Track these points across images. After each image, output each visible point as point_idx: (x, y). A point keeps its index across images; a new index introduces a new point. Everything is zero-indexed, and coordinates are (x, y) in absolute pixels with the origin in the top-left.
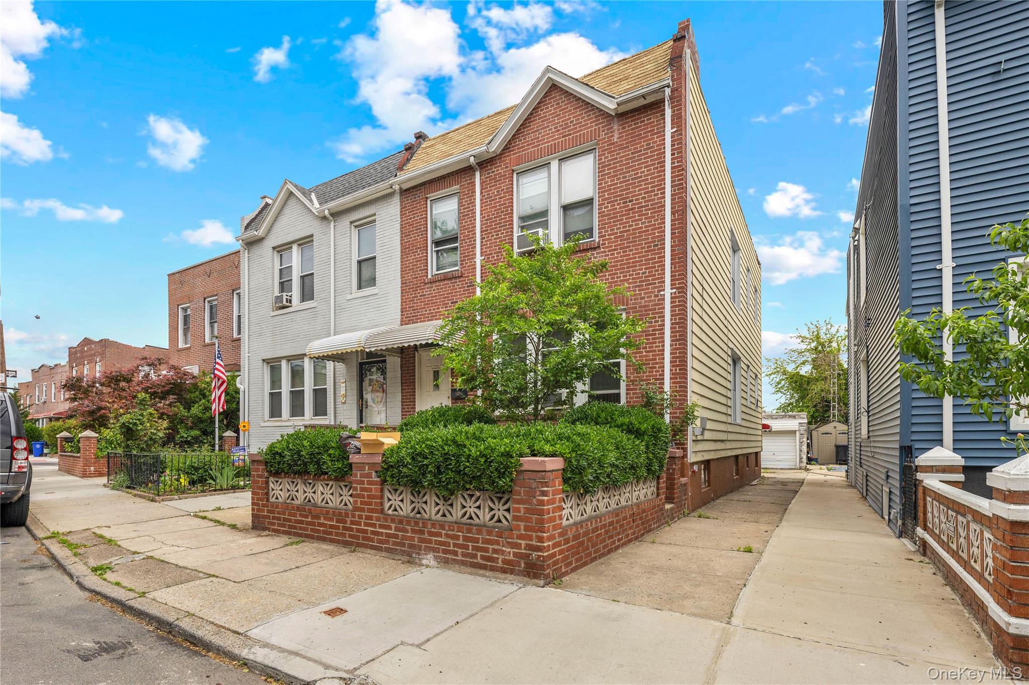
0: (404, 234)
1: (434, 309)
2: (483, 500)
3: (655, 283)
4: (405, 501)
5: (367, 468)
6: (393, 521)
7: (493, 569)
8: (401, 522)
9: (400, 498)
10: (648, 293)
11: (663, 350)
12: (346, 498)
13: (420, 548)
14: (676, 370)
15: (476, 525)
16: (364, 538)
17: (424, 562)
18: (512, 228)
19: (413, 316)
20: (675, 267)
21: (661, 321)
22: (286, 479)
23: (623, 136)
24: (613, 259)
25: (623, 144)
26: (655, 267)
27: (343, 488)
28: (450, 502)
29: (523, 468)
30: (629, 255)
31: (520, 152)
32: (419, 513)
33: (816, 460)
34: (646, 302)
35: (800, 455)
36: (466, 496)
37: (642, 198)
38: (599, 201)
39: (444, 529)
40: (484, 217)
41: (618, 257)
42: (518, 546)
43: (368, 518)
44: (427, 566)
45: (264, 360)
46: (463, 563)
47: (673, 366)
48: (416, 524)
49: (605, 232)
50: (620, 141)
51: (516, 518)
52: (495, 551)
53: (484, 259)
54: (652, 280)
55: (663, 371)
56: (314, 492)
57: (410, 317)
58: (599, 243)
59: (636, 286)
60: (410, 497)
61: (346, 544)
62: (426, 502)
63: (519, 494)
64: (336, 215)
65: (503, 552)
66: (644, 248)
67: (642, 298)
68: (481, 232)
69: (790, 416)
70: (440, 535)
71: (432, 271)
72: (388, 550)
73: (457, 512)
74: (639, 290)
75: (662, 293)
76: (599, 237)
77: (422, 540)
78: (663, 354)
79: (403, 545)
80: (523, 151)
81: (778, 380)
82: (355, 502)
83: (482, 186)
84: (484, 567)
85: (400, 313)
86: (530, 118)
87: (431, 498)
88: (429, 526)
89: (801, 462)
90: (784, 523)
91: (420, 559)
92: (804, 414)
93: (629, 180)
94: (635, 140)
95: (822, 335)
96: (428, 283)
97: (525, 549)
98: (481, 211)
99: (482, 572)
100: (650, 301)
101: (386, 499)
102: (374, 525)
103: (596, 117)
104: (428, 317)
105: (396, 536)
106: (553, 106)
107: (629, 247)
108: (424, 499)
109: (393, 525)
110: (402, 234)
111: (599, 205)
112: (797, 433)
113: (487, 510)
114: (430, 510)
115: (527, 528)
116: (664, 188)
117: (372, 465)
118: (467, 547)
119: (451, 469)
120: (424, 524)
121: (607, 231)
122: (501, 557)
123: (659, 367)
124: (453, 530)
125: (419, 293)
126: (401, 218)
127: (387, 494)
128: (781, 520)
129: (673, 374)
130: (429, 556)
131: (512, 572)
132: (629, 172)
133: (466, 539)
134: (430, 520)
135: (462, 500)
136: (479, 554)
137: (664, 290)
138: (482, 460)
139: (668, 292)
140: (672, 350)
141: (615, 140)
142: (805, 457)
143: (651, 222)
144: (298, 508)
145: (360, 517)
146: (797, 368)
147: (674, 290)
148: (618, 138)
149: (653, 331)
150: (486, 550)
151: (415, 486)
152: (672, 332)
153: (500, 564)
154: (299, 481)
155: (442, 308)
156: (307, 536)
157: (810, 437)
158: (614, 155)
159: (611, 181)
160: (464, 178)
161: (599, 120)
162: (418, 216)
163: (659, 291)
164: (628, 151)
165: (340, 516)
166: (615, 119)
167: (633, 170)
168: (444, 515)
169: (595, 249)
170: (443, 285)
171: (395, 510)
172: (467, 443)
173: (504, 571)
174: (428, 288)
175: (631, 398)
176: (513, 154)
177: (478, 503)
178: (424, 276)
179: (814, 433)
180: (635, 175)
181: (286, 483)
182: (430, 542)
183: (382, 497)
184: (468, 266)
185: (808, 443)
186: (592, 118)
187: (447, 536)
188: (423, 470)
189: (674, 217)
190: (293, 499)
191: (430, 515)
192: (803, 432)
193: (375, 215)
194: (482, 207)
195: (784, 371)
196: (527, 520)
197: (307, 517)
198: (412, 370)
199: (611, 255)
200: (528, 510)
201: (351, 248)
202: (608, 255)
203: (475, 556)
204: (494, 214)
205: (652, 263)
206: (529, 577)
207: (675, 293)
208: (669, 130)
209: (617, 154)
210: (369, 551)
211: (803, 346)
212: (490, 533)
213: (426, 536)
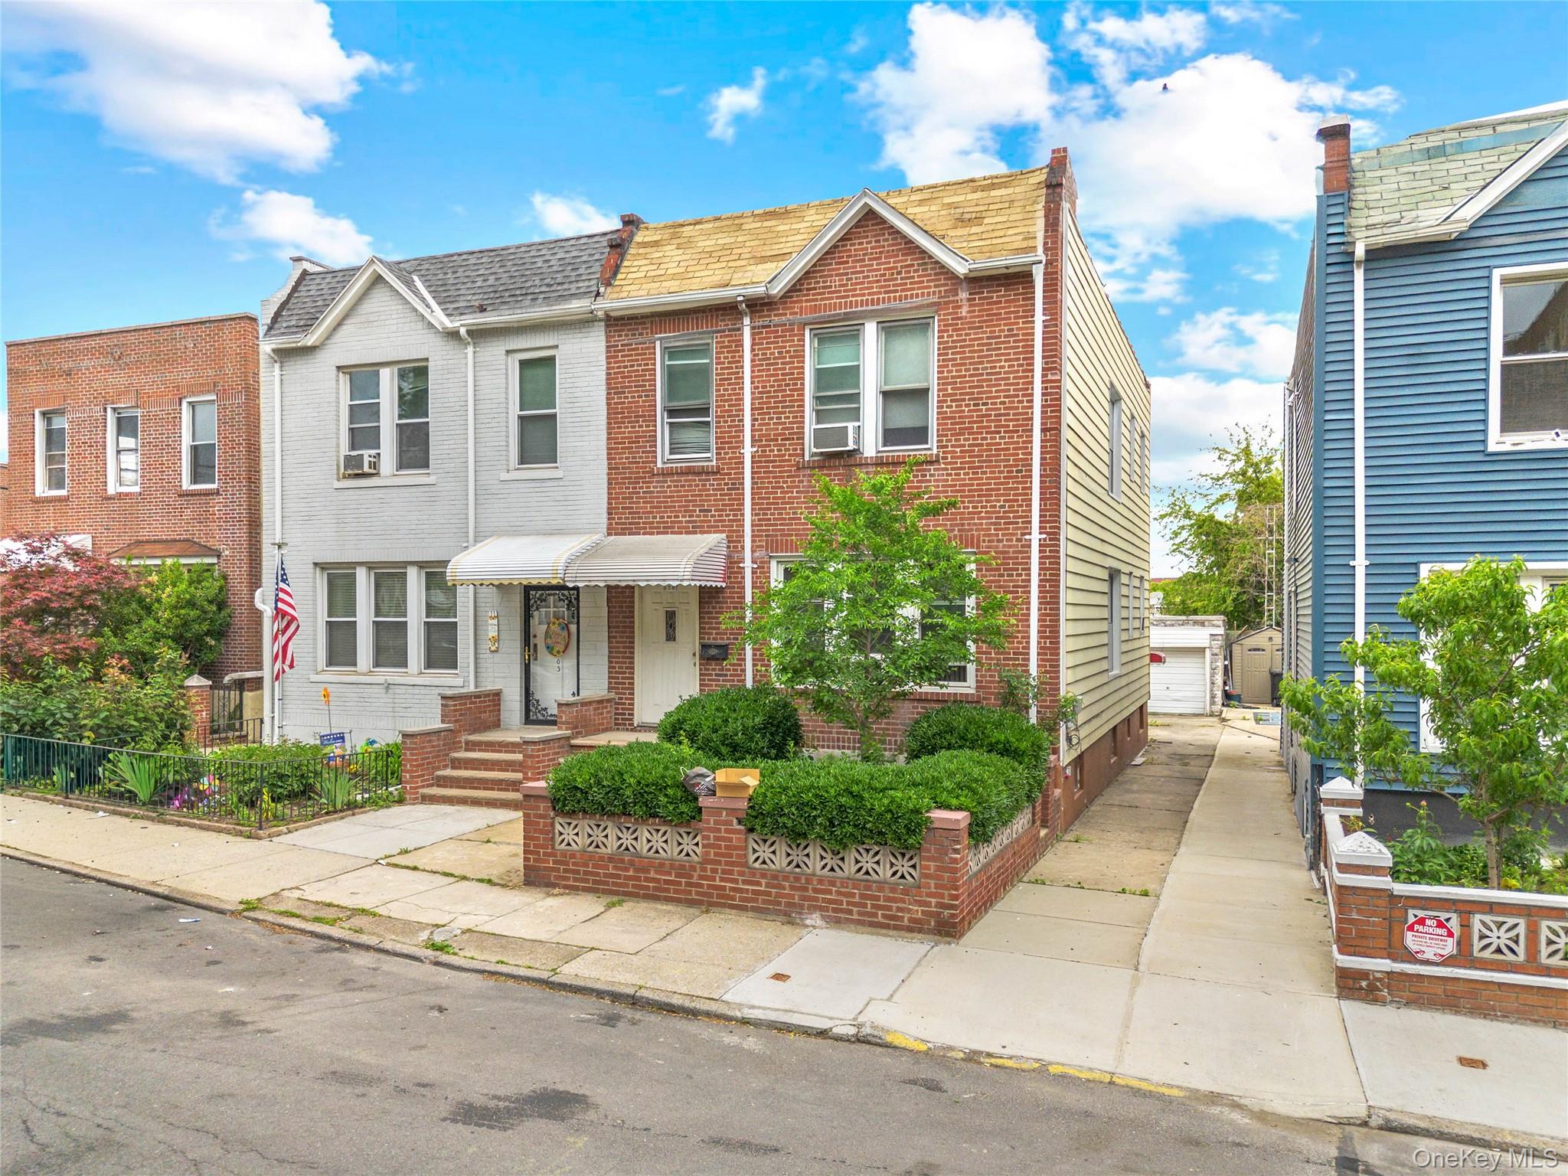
0: (613, 388)
1: (668, 517)
2: (884, 855)
3: (1018, 523)
4: (778, 853)
5: (724, 813)
6: (763, 876)
7: (896, 928)
8: (775, 877)
9: (772, 849)
10: (1008, 534)
11: (1029, 615)
12: (688, 848)
13: (802, 907)
14: (1045, 643)
15: (875, 882)
16: (719, 896)
17: (808, 922)
18: (803, 412)
19: (630, 523)
20: (1045, 505)
21: (1026, 575)
22: (586, 821)
23: (974, 311)
24: (957, 480)
25: (975, 322)
26: (1017, 500)
27: (685, 835)
28: (840, 856)
29: (935, 826)
30: (982, 479)
31: (816, 300)
32: (798, 866)
33: (1238, 698)
34: (1004, 546)
35: (1212, 690)
36: (861, 851)
37: (1001, 403)
38: (938, 396)
39: (834, 886)
40: (758, 388)
41: (965, 480)
42: (928, 904)
43: (724, 872)
44: (814, 927)
45: (316, 564)
46: (859, 922)
47: (1041, 637)
48: (797, 879)
49: (947, 441)
50: (971, 317)
51: (927, 876)
52: (899, 909)
53: (757, 451)
54: (1014, 517)
55: (1028, 643)
56: (636, 839)
57: (625, 524)
58: (937, 456)
59: (992, 524)
60: (785, 848)
61: (691, 903)
62: (808, 855)
63: (929, 851)
64: (479, 335)
65: (909, 911)
66: (1002, 472)
67: (999, 541)
68: (752, 409)
69: (1196, 623)
70: (830, 892)
71: (663, 455)
72: (754, 909)
73: (850, 868)
74: (995, 530)
75: (1027, 537)
76: (938, 447)
77: (804, 898)
78: (1028, 620)
79: (779, 904)
80: (822, 299)
81: (1175, 528)
82: (707, 853)
83: (754, 339)
84: (887, 927)
85: (605, 515)
86: (834, 253)
87: (814, 851)
88: (815, 883)
89: (1213, 703)
90: (1183, 849)
91: (802, 919)
92: (1219, 619)
93: (982, 375)
94: (992, 320)
95: (1254, 449)
96: (658, 475)
97: (936, 907)
98: (752, 377)
99: (884, 931)
100: (1010, 546)
101: (751, 850)
102: (736, 881)
103: (935, 274)
104: (659, 528)
105: (769, 894)
106: (870, 242)
107: (982, 467)
108: (806, 852)
109: (763, 882)
110: (608, 389)
111: (938, 402)
112: (1208, 651)
113: (888, 866)
114: (814, 864)
115: (937, 886)
116: (1032, 395)
117: (731, 811)
118: (865, 906)
119: (849, 823)
120: (808, 881)
121: (950, 441)
122: (907, 916)
123: (1023, 637)
124: (847, 887)
125: (642, 488)
126: (608, 363)
127: (752, 844)
128: (1179, 843)
129: (1041, 648)
130: (814, 916)
131: (920, 931)
132: (982, 363)
133: (862, 896)
134: (814, 875)
135: (857, 855)
136: (880, 913)
137: (1030, 534)
138: (889, 816)
139: (1035, 537)
140: (1040, 615)
141: (964, 314)
142: (1219, 694)
143: (1013, 437)
144: (611, 859)
145: (714, 871)
146: (1209, 507)
147: (1044, 536)
148: (968, 312)
149: (1013, 587)
150: (889, 908)
151: (797, 836)
152: (1040, 592)
153: (906, 922)
154: (610, 824)
155: (683, 516)
156: (625, 894)
157: (1229, 656)
158: (961, 335)
159: (957, 371)
160: (724, 320)
161: (940, 280)
162: (640, 365)
163: (1023, 534)
164: (982, 333)
165: (683, 870)
166: (964, 285)
167: (988, 362)
168: (832, 869)
169: (931, 463)
170: (686, 481)
171: (764, 862)
172: (866, 795)
173: (910, 930)
174: (658, 482)
175: (981, 676)
176: (806, 301)
177: (877, 859)
178: (651, 462)
179: (1236, 648)
180: (991, 368)
181: (585, 825)
182: (816, 899)
183: (746, 848)
184: (730, 458)
185: (1226, 666)
186: (930, 275)
187: (839, 893)
188: (811, 822)
189: (1045, 436)
190: (597, 846)
191: (814, 869)
192: (1217, 651)
193: (557, 347)
194: (753, 372)
195: (1188, 512)
196: (938, 878)
197: (627, 869)
198: (629, 607)
199: (956, 474)
200: (938, 868)
201: (507, 394)
202: (951, 475)
203: (875, 915)
204: (773, 386)
205: (1014, 495)
206: (941, 935)
207: (1045, 539)
208: (1039, 318)
209: (966, 335)
210: (728, 911)
211: (1220, 468)
212: (893, 890)
213: (810, 893)
